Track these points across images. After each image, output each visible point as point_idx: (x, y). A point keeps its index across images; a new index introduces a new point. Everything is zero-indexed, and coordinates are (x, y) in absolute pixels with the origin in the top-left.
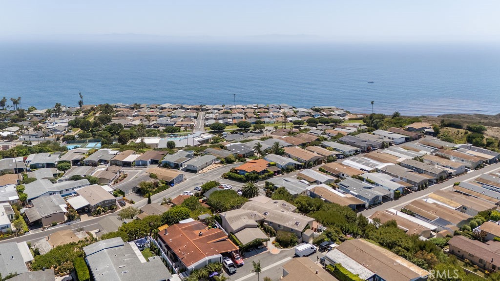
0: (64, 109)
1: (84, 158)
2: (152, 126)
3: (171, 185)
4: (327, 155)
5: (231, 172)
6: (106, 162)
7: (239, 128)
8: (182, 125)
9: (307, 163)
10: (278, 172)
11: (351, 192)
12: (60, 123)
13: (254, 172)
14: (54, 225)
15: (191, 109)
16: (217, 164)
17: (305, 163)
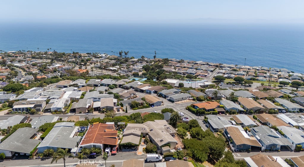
0: (146, 59)
1: (124, 84)
2: (182, 74)
3: (152, 107)
4: (269, 108)
5: (191, 106)
6: (133, 88)
7: (235, 81)
8: (200, 75)
9: (248, 111)
10: (223, 113)
11: (257, 136)
12: (139, 66)
13: (204, 109)
14: (80, 113)
15: (213, 65)
16: (190, 100)
17: (247, 111)
